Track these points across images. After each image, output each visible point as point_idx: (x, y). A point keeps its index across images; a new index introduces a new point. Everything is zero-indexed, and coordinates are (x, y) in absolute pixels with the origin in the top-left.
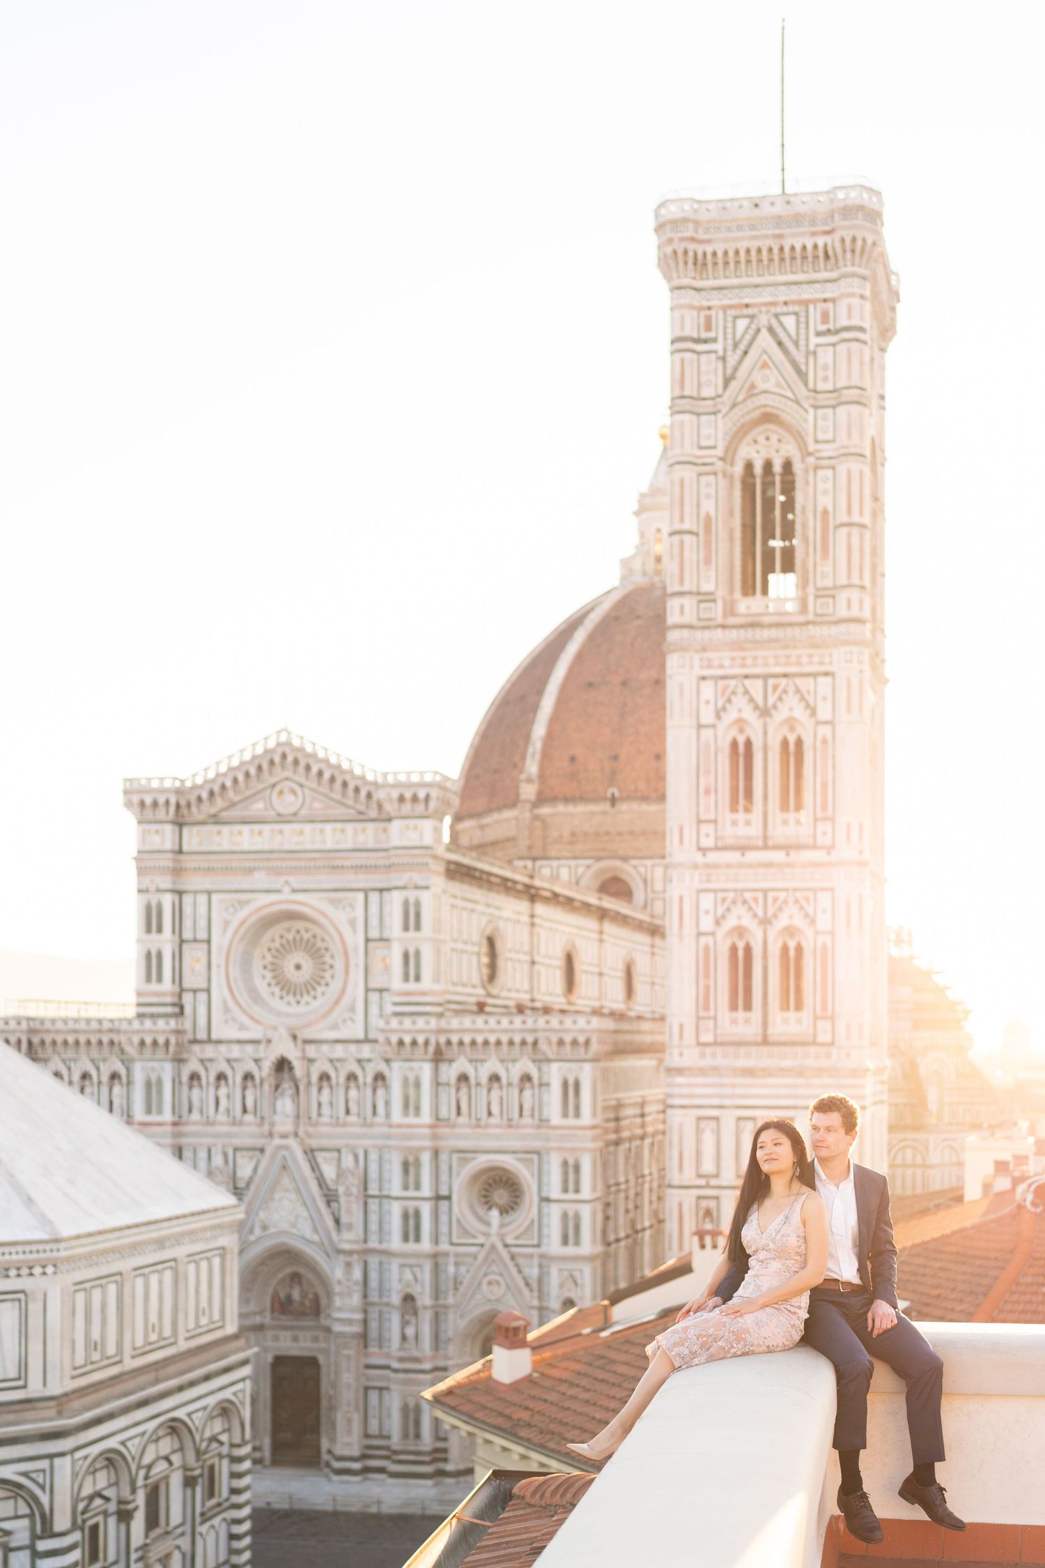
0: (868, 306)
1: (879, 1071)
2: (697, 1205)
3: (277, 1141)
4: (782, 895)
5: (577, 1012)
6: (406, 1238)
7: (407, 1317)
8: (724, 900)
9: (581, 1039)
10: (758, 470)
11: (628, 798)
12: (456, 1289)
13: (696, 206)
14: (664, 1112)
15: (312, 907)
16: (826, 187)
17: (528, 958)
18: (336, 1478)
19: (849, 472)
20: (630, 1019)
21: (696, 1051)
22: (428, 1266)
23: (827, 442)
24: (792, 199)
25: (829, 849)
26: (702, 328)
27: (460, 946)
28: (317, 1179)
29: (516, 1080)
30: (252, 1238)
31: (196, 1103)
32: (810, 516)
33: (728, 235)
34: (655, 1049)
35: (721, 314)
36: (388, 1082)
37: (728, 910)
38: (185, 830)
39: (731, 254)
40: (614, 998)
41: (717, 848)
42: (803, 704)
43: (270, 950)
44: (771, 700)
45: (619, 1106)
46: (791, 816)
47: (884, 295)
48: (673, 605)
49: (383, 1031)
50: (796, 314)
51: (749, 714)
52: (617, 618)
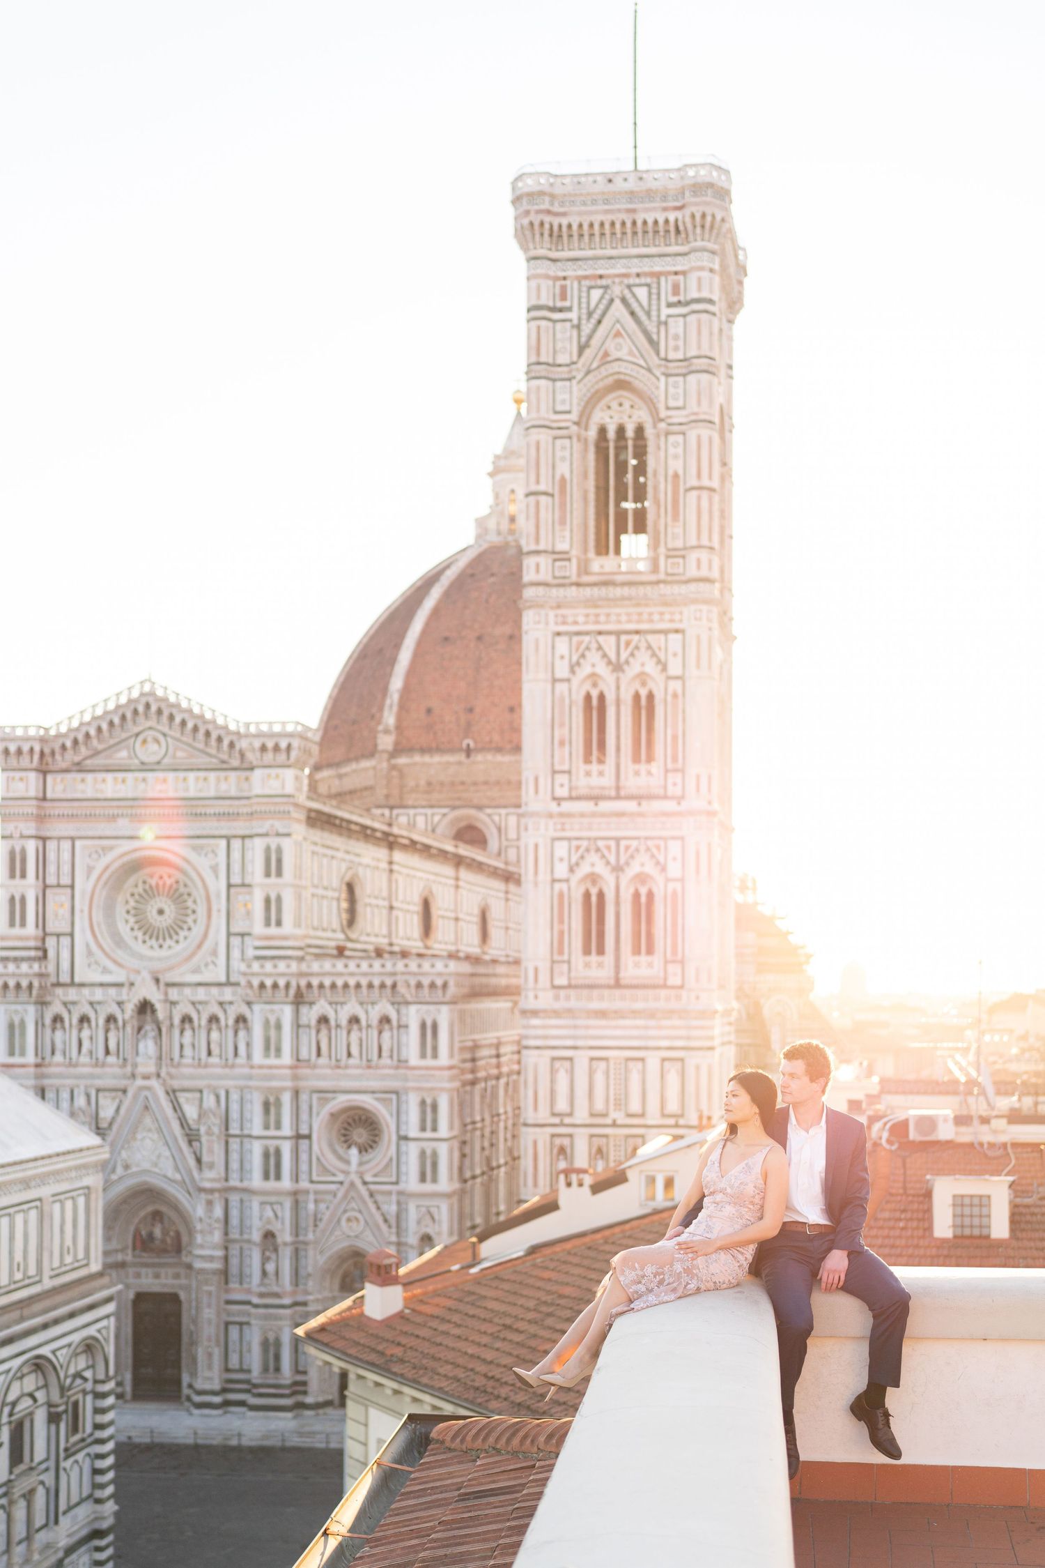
0: (717, 279)
1: (727, 1013)
2: (552, 1143)
3: (140, 1082)
4: (634, 843)
5: (434, 956)
6: (266, 1176)
7: (267, 1254)
8: (578, 848)
9: (439, 982)
10: (611, 434)
11: (482, 750)
12: (316, 1226)
13: (552, 180)
14: (519, 1052)
15: (175, 854)
16: (677, 165)
17: (386, 903)
18: (196, 1412)
19: (699, 437)
20: (486, 963)
21: (551, 994)
22: (288, 1203)
23: (678, 408)
24: (644, 176)
25: (680, 799)
26: (558, 298)
27: (320, 892)
28: (180, 1119)
29: (375, 1022)
30: (114, 1177)
31: (59, 1045)
32: (662, 480)
33: (583, 208)
34: (511, 992)
35: (576, 285)
36: (250, 1024)
37: (582, 857)
38: (49, 778)
39: (586, 227)
40: (470, 942)
41: (571, 798)
42: (655, 660)
43: (132, 895)
44: (624, 656)
45: (476, 1047)
46: (643, 767)
47: (732, 270)
48: (529, 563)
49: (244, 974)
50: (648, 285)
51: (602, 669)
52: (472, 575)
